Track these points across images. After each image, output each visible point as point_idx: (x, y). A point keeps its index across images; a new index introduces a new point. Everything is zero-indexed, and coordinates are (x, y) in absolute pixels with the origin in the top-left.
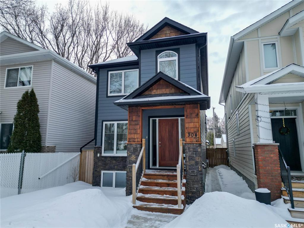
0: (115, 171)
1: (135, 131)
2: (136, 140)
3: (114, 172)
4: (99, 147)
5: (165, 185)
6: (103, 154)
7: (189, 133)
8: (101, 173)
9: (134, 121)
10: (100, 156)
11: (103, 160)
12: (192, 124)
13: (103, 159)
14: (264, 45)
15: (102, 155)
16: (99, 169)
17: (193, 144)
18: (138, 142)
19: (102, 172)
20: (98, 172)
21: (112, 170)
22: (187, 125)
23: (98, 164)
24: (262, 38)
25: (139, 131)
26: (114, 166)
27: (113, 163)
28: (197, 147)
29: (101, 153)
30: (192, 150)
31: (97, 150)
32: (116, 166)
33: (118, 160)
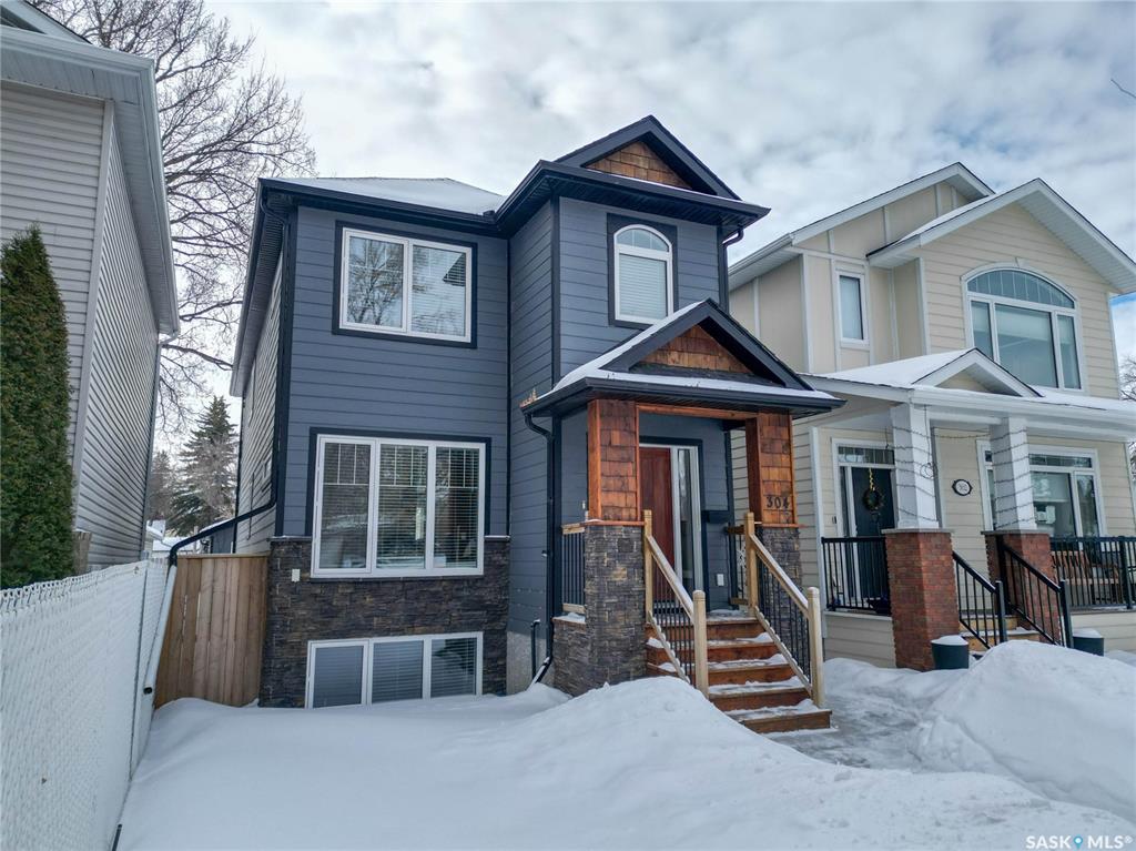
0: (370, 637)
1: (620, 483)
2: (625, 513)
3: (368, 645)
4: (299, 543)
5: (730, 654)
6: (318, 571)
7: (769, 497)
8: (306, 649)
9: (617, 446)
10: (301, 578)
11: (316, 596)
12: (776, 470)
13: (318, 591)
14: (841, 276)
15: (312, 576)
16: (297, 634)
17: (782, 528)
18: (630, 520)
19: (313, 647)
20: (293, 648)
21: (360, 636)
22: (764, 473)
23: (293, 615)
24: (839, 258)
25: (633, 484)
26: (371, 616)
27: (363, 606)
28: (790, 538)
29: (306, 568)
30: (780, 545)
31: (288, 552)
32: (375, 619)
33: (385, 594)
